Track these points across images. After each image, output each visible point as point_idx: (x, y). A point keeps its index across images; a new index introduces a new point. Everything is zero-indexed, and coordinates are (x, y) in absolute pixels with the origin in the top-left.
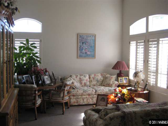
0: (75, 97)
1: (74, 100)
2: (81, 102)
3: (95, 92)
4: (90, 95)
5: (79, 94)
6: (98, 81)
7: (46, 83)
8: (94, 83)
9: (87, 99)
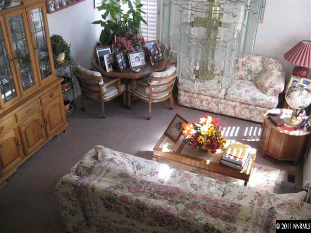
0: (188, 94)
1: (186, 98)
2: (197, 105)
3: (225, 95)
4: (214, 97)
5: (194, 91)
6: (250, 71)
7: (132, 66)
8: (242, 73)
9: (208, 102)
